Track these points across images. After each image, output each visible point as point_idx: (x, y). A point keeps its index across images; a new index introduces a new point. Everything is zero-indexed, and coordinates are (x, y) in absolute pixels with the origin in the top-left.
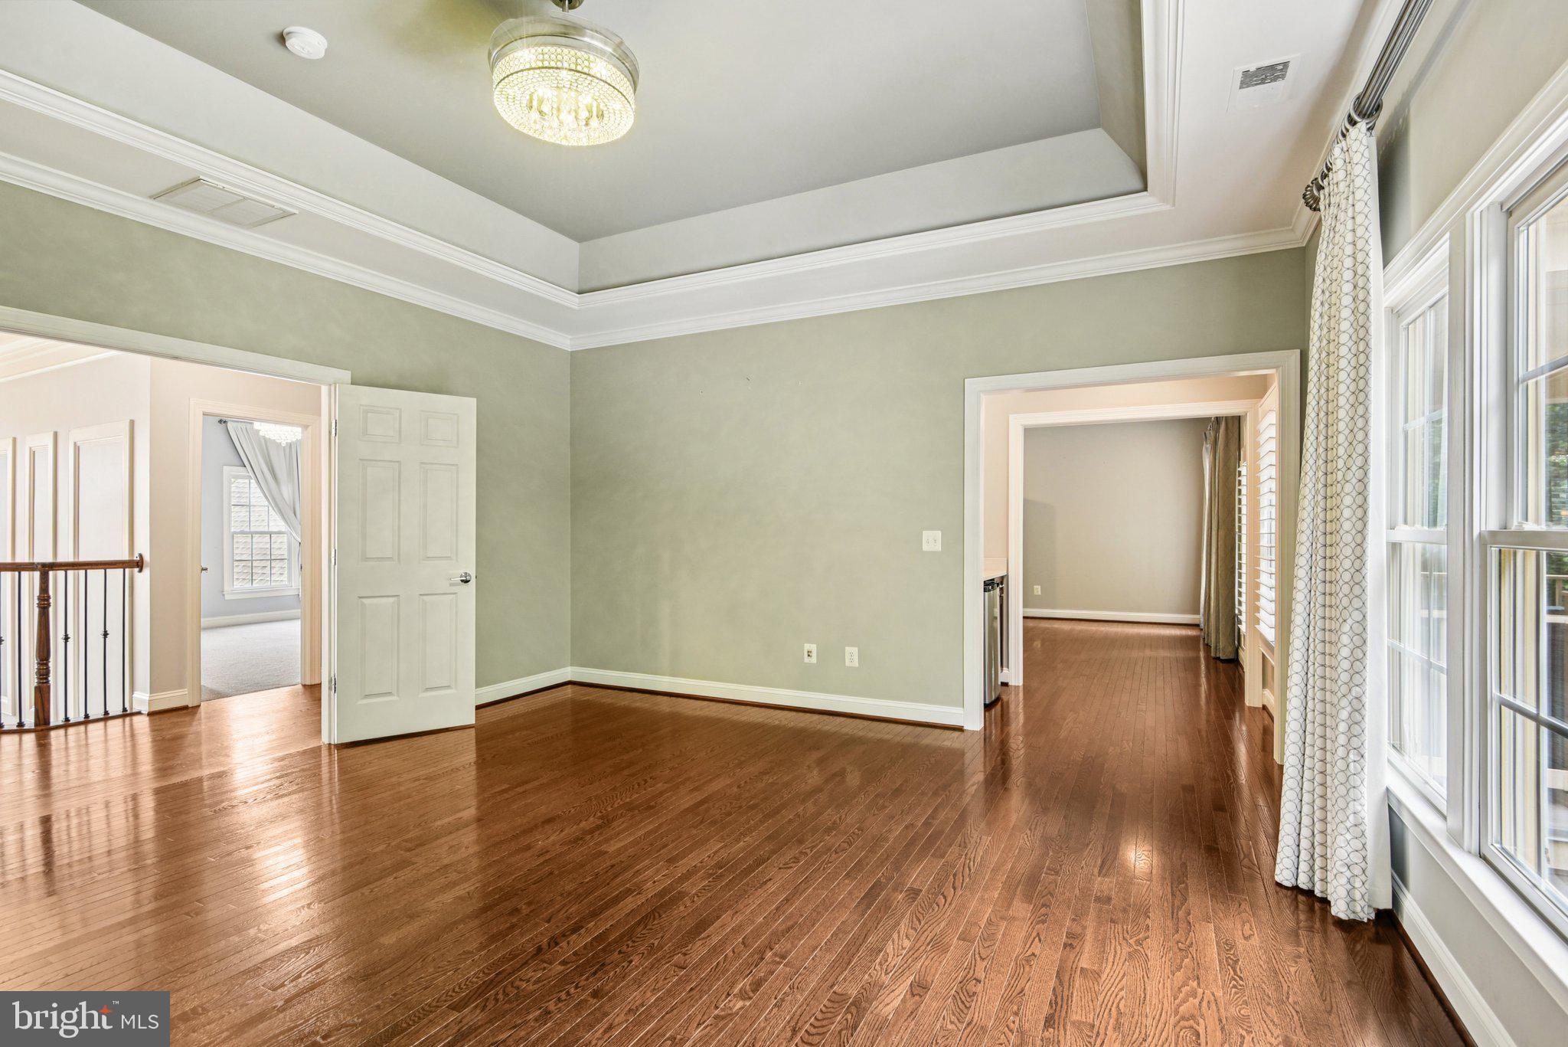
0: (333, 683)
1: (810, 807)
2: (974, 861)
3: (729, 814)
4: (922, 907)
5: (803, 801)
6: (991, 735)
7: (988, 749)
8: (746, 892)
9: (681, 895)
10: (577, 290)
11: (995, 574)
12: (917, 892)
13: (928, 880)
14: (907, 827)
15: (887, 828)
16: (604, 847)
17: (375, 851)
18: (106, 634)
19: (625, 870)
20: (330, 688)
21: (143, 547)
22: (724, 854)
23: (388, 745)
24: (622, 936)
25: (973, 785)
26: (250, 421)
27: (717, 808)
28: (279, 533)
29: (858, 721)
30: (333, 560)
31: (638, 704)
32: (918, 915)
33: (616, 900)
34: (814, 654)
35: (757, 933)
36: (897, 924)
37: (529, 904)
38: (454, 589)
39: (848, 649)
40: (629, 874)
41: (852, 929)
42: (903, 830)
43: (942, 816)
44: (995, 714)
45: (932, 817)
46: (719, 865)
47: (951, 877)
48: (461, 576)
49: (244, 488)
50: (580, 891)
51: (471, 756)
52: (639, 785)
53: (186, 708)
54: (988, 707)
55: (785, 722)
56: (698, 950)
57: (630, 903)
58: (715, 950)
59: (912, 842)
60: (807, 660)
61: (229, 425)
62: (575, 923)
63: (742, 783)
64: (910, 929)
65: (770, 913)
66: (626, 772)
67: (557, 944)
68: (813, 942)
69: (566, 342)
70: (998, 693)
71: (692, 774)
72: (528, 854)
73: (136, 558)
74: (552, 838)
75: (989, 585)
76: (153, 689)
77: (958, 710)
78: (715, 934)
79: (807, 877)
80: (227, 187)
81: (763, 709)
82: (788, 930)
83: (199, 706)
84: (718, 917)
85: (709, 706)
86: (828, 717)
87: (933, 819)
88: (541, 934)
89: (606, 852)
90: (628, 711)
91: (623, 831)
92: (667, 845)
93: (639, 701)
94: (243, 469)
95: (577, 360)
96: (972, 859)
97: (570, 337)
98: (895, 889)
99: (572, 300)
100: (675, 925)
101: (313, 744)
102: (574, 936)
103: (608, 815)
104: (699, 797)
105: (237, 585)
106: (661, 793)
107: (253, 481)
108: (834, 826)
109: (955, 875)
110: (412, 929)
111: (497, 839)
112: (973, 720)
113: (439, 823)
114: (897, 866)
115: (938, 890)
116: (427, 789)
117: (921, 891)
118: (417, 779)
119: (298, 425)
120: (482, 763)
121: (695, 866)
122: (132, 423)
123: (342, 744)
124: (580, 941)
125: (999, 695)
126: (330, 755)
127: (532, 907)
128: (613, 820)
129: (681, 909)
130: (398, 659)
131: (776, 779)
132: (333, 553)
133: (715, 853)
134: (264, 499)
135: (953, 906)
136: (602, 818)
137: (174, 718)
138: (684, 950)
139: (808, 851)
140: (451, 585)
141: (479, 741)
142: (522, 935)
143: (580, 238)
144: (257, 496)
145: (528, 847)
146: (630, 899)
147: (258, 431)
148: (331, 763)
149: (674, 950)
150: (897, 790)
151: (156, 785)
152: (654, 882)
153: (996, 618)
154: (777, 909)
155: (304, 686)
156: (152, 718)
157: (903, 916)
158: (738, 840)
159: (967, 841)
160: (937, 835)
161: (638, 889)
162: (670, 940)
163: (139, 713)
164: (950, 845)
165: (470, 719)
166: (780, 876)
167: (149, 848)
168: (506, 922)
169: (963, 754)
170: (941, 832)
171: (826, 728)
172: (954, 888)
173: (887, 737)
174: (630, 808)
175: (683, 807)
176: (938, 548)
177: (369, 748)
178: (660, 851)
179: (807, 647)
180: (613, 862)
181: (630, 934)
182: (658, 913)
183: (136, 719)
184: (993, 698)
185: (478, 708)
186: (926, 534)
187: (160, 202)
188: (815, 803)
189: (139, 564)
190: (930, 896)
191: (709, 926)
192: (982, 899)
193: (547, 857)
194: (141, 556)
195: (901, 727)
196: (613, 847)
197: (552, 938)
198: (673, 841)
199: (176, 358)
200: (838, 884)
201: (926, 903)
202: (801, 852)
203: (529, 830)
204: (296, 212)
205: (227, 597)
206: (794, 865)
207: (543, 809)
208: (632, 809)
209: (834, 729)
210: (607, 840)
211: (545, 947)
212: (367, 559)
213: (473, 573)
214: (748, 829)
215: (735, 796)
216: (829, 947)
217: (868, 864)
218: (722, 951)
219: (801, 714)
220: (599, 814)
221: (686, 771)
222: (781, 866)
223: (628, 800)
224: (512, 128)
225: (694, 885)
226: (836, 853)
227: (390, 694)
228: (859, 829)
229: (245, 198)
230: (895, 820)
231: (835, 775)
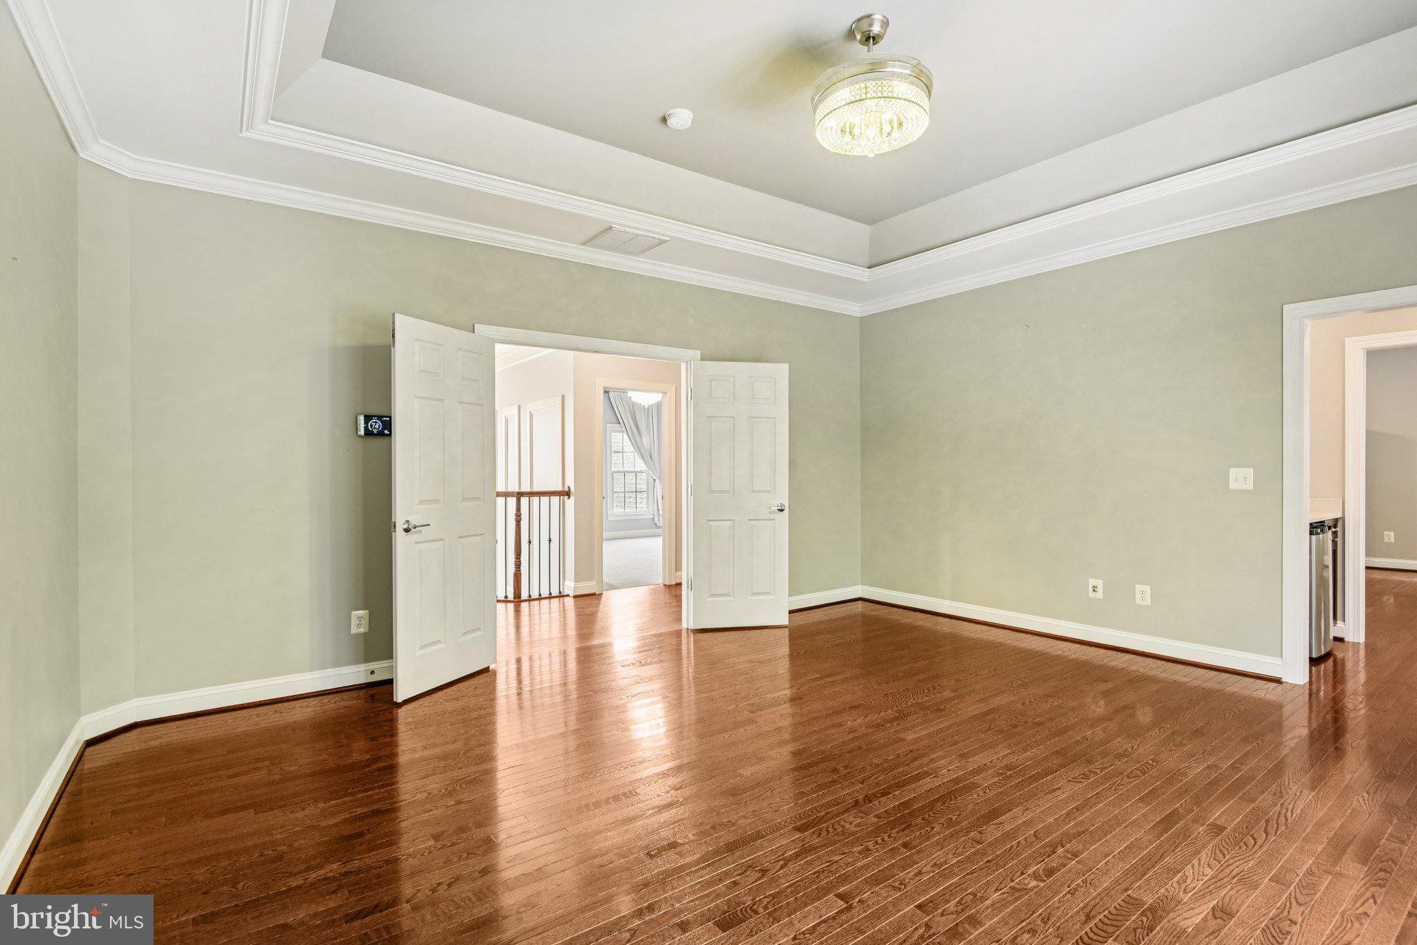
0: (690, 583)
1: (1099, 733)
2: (1292, 812)
3: (1016, 727)
4: (1226, 843)
5: (1092, 726)
6: (1318, 691)
7: (1314, 705)
8: (1035, 794)
9: (974, 786)
10: (867, 265)
11: (1327, 516)
12: (1221, 829)
13: (1233, 821)
14: (1209, 767)
15: (1186, 764)
16: (902, 735)
17: (729, 708)
18: (550, 541)
19: (922, 756)
20: (688, 587)
21: (570, 483)
22: (1012, 760)
23: (727, 633)
24: (923, 807)
25: (1293, 739)
26: (624, 391)
27: (1004, 720)
28: (642, 472)
29: (1150, 660)
30: (690, 491)
31: (920, 623)
32: (1222, 849)
33: (917, 778)
34: (1100, 590)
35: (1048, 830)
36: (1197, 852)
37: (846, 767)
38: (772, 516)
39: (1139, 587)
40: (925, 760)
41: (1147, 847)
42: (1205, 769)
43: (1253, 763)
44: (1325, 671)
45: (1242, 761)
46: (1008, 768)
47: (1263, 822)
48: (778, 506)
49: (619, 439)
50: (886, 765)
51: (785, 650)
52: (928, 690)
53: (594, 594)
54: (1314, 662)
55: (1067, 653)
56: (992, 832)
57: (927, 783)
58: (1007, 836)
59: (1215, 783)
60: (1091, 594)
61: (611, 394)
62: (884, 789)
63: (1027, 701)
64: (1212, 860)
65: (1060, 817)
66: (916, 678)
67: (870, 802)
68: (1107, 850)
69: (856, 310)
70: (1328, 649)
71: (977, 687)
72: (841, 730)
73: (566, 489)
74: (859, 721)
75: (1316, 528)
76: (576, 580)
77: (1276, 661)
78: (1008, 822)
79: (1097, 794)
80: (628, 230)
81: (1044, 639)
82: (1079, 834)
83: (602, 594)
84: (1010, 810)
85: (989, 631)
86: (1116, 652)
87: (1242, 764)
88: (857, 791)
89: (903, 740)
90: (912, 628)
91: (918, 725)
92: (957, 743)
93: (921, 620)
94: (618, 425)
95: (867, 324)
96: (1290, 810)
97: (860, 305)
98: (1195, 821)
99: (863, 275)
100: (970, 807)
101: (676, 628)
102: (884, 799)
103: (903, 711)
104: (984, 708)
105: (618, 510)
106: (950, 699)
107: (625, 434)
108: (1125, 754)
109: (1267, 821)
110: (761, 768)
111: (816, 715)
112: (1296, 672)
113: (770, 696)
114: (1197, 801)
115: (1247, 828)
116: (759, 670)
117: (1226, 828)
118: (751, 662)
119: (658, 392)
120: (794, 656)
121: (985, 765)
122: (563, 396)
123: (696, 630)
124: (890, 803)
125: (1331, 650)
126: (688, 636)
127: (848, 770)
128: (909, 715)
129: (974, 796)
130: (734, 570)
131: (1062, 703)
132: (690, 487)
133: (1003, 757)
134: (632, 447)
135: (1265, 849)
136: (899, 711)
137: (587, 600)
138: (979, 829)
139: (1098, 771)
140: (770, 513)
141: (792, 638)
142: (843, 789)
143: (870, 222)
144: (628, 446)
145: (840, 725)
146: (928, 780)
147: (630, 398)
148: (688, 643)
149: (970, 828)
150: (1197, 731)
151: (578, 646)
152: (948, 771)
153: (1328, 567)
154: (1068, 814)
155: (665, 585)
156: (576, 599)
157: (1204, 846)
158: (1025, 750)
159: (1284, 791)
160: (1247, 780)
161: (934, 773)
162: (966, 818)
163: (568, 595)
164: (1263, 792)
165: (784, 620)
166: (1069, 788)
167: (572, 687)
168: (829, 777)
169: (1281, 706)
170: (1252, 778)
171: (1113, 663)
172: (1267, 834)
173: (1184, 679)
174: (922, 707)
175: (970, 714)
176: (1250, 485)
177: (715, 634)
178: (952, 746)
179: (1092, 582)
180: (911, 748)
181: (931, 806)
182: (955, 796)
183: (566, 599)
184: (1323, 653)
185: (791, 612)
186: (1233, 471)
187: (590, 246)
188: (1104, 730)
189: (568, 494)
190: (1237, 835)
191: (1002, 815)
192: (1301, 850)
193: (856, 734)
194: (569, 487)
195: (1202, 671)
196: (910, 736)
197: (866, 796)
198: (963, 741)
199: (596, 352)
200: (1131, 805)
201: (1232, 840)
202: (1090, 771)
203: (839, 712)
204: (668, 239)
205: (610, 519)
206: (1083, 780)
207: (849, 698)
208: (925, 709)
209: (1121, 666)
210: (905, 730)
211: (861, 801)
212: (712, 492)
213: (787, 504)
214: (1035, 742)
215: (1020, 712)
216: (1122, 856)
217: (1163, 794)
218: (1015, 838)
219: (1085, 647)
220: (896, 709)
221: (971, 684)
222: (1070, 779)
223: (920, 701)
224: (829, 151)
225: (985, 779)
226: (1128, 778)
227: (727, 595)
228: (1153, 760)
229: (637, 235)
230: (1195, 758)
231: (1125, 707)
